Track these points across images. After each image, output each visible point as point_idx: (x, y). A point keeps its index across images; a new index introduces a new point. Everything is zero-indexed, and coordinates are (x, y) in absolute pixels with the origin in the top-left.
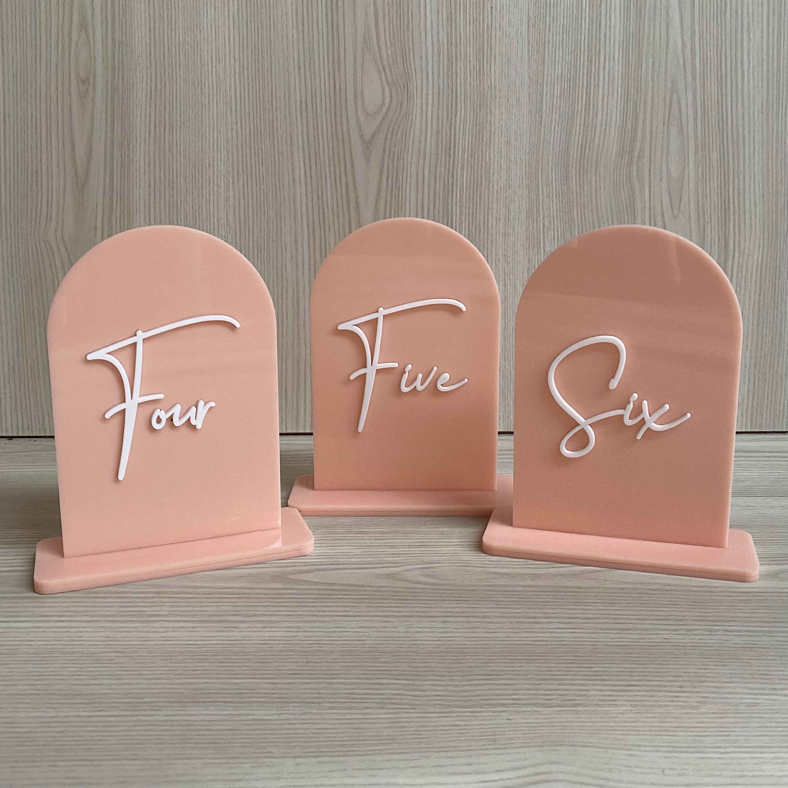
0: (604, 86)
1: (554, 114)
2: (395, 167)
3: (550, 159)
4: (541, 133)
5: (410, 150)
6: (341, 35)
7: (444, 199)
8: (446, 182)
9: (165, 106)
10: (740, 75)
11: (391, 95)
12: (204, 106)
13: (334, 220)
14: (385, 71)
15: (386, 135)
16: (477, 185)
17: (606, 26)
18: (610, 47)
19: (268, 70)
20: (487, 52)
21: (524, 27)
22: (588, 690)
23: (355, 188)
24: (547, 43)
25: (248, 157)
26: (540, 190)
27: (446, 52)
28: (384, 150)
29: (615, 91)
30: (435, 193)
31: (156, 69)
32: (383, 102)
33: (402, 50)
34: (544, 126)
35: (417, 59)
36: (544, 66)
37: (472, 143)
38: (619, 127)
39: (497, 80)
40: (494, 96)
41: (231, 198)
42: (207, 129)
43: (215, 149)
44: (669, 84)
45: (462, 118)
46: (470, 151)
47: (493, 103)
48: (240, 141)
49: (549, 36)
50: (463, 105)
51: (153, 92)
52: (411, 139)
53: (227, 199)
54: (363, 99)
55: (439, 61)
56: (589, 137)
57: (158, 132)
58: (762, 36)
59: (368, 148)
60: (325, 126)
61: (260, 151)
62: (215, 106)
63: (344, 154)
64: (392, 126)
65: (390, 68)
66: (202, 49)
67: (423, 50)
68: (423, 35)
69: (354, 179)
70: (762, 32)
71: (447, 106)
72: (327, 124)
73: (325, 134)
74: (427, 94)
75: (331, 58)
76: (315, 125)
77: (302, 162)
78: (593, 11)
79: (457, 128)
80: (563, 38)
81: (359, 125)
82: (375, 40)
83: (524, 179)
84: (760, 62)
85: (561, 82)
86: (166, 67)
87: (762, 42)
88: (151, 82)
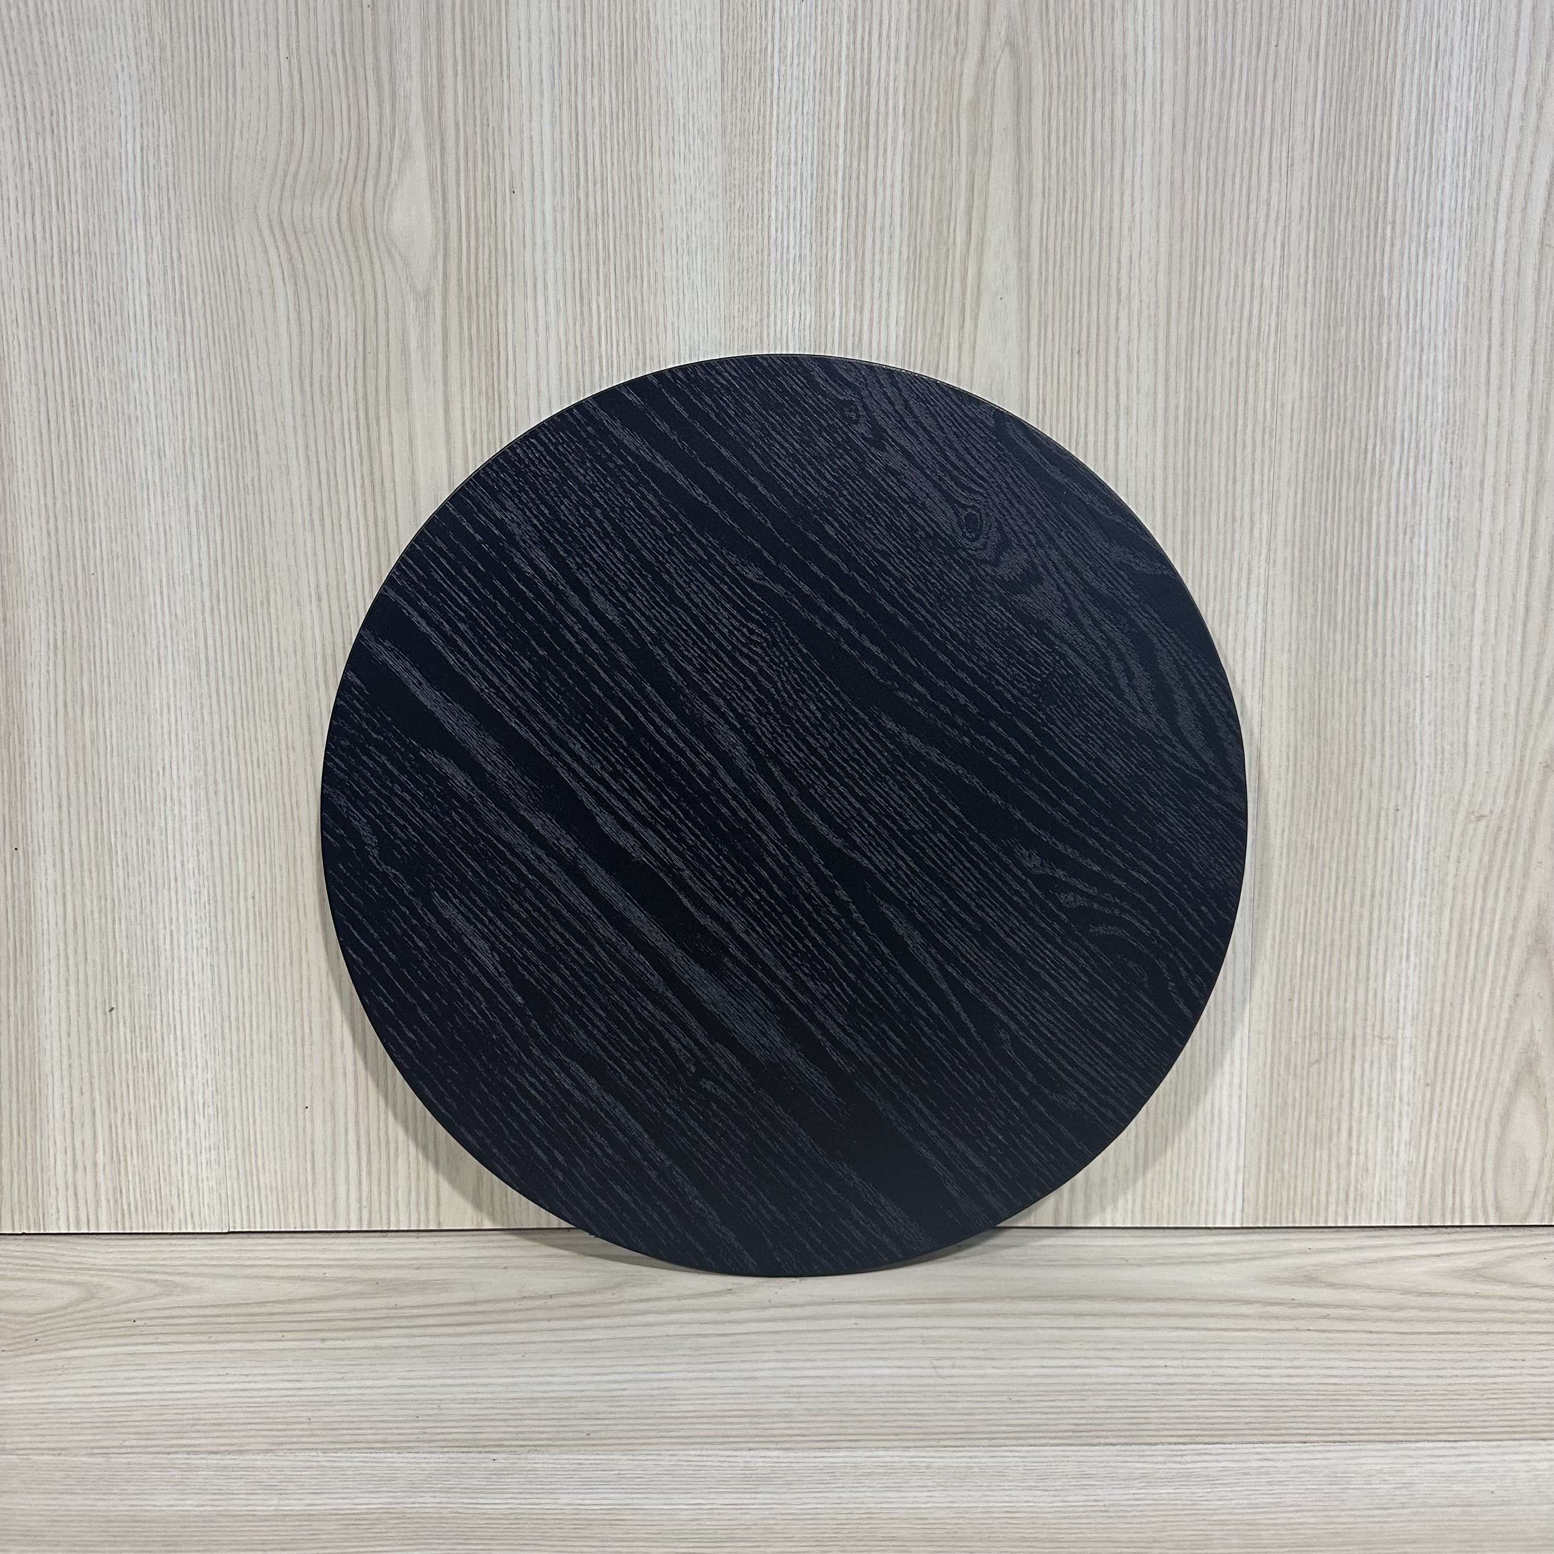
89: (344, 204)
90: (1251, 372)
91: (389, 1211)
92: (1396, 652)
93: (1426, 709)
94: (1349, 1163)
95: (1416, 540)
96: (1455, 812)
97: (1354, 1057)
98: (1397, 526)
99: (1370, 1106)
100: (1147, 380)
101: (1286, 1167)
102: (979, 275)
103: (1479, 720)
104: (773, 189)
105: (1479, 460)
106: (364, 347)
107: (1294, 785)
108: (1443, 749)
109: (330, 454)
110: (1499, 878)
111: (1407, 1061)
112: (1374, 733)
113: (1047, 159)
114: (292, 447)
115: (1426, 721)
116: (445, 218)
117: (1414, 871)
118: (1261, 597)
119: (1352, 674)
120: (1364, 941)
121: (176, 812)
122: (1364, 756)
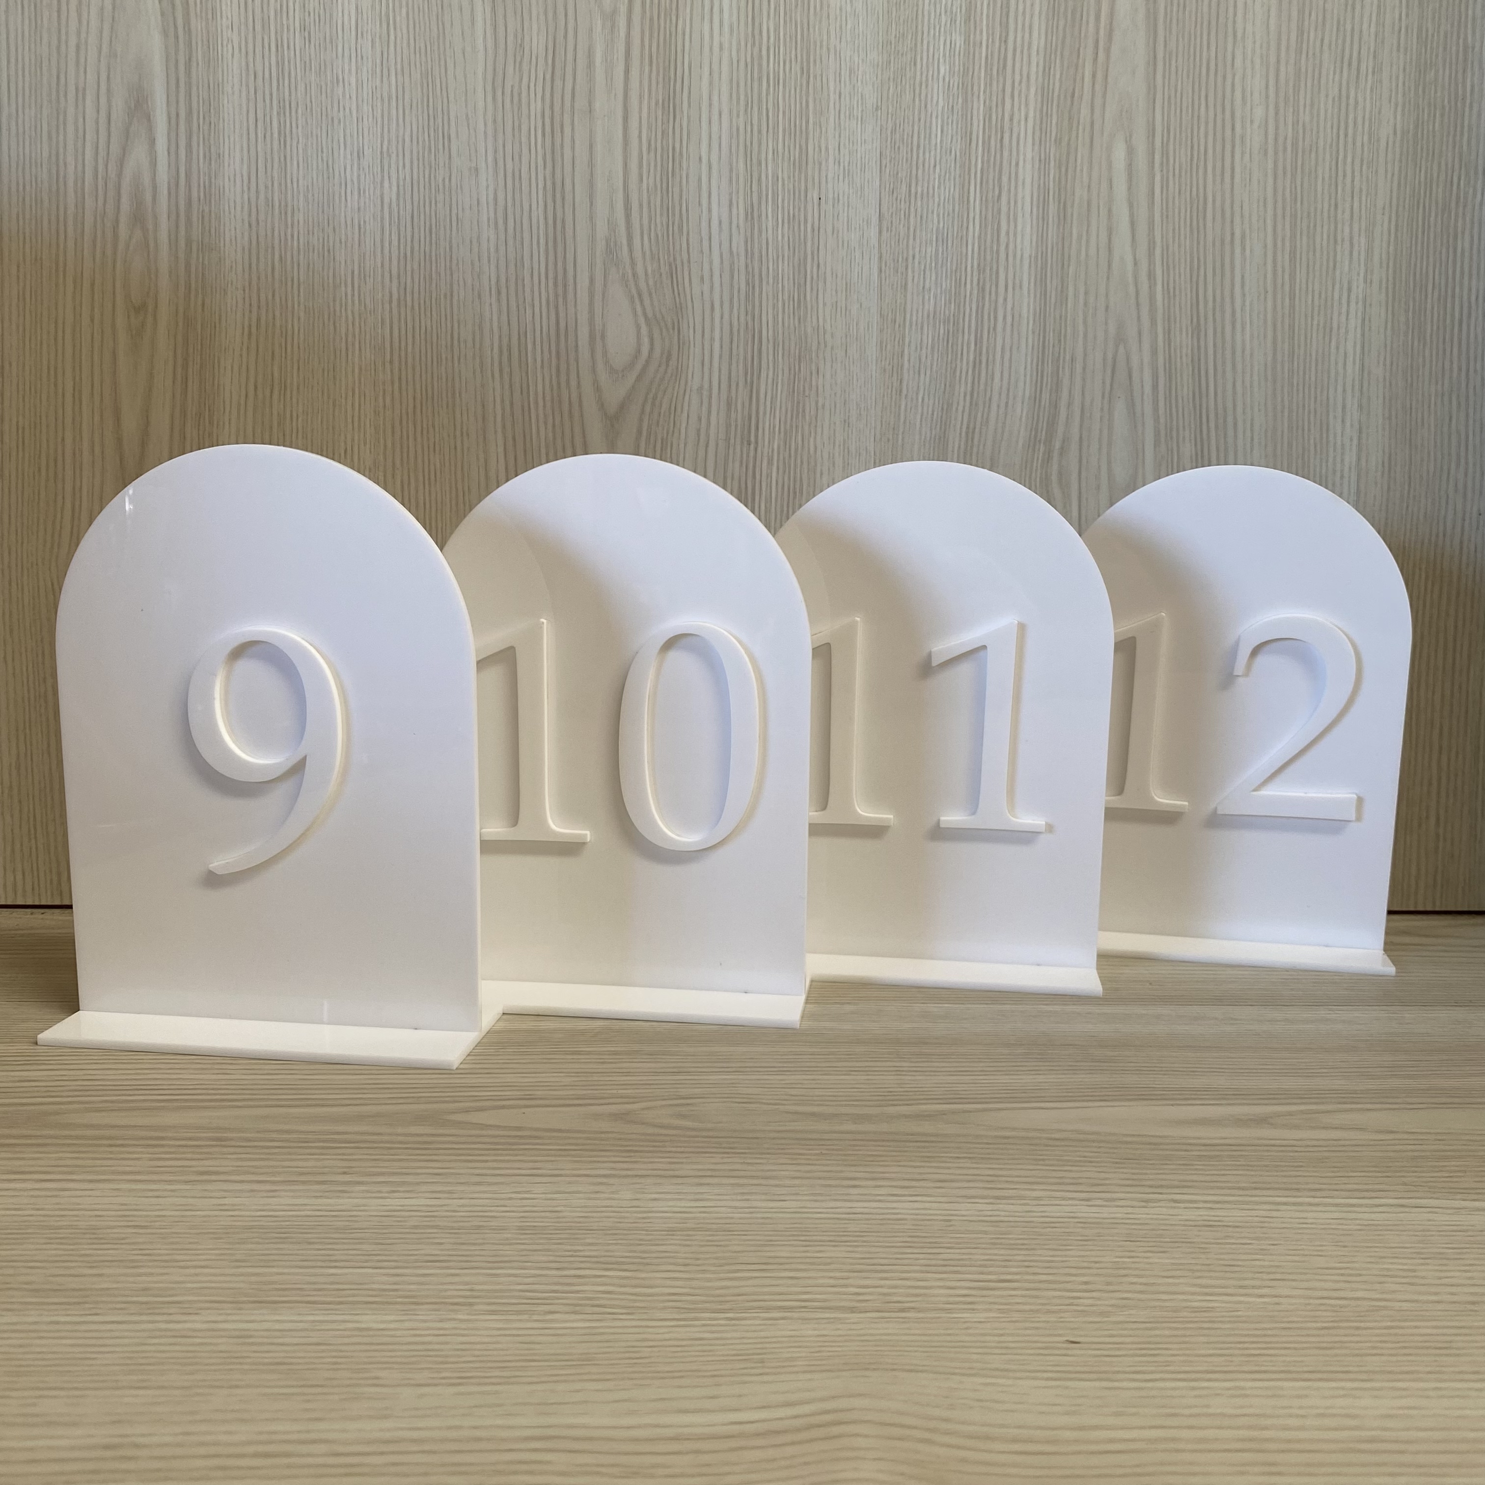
0: (1004, 330)
1: (922, 376)
4: (900, 407)
5: (683, 431)
6: (570, 241)
8: (743, 486)
9: (273, 353)
10: (1228, 318)
11: (651, 339)
12: (338, 353)
14: (641, 301)
15: (643, 406)
16: (795, 493)
17: (1008, 233)
18: (1014, 266)
19: (445, 295)
20: (812, 272)
21: (873, 232)
22: (931, 1288)
24: (910, 258)
25: (411, 436)
27: (743, 269)
28: (640, 432)
29: (1023, 341)
31: (259, 290)
32: (638, 351)
33: (670, 265)
34: (906, 396)
35: (695, 280)
36: (905, 296)
37: (786, 422)
38: (1029, 398)
39: (828, 318)
40: (822, 345)
42: (343, 391)
43: (356, 424)
44: (1112, 329)
45: (770, 381)
46: (782, 434)
47: (821, 356)
48: (397, 413)
49: (914, 248)
50: (771, 358)
51: (254, 329)
52: (685, 414)
54: (604, 346)
55: (732, 286)
56: (980, 415)
57: (260, 396)
58: (1265, 253)
59: (612, 426)
61: (431, 430)
62: (357, 352)
63: (572, 437)
64: (654, 391)
65: (650, 294)
66: (337, 258)
67: (706, 266)
68: (706, 243)
70: (1266, 246)
71: (745, 358)
72: (544, 385)
73: (541, 403)
74: (712, 339)
75: (551, 275)
76: (525, 386)
77: (501, 449)
78: (987, 208)
79: (762, 396)
80: (937, 250)
81: (598, 389)
82: (625, 247)
84: (1262, 297)
85: (935, 324)
86: (277, 285)
87: (1265, 264)
88: (250, 312)
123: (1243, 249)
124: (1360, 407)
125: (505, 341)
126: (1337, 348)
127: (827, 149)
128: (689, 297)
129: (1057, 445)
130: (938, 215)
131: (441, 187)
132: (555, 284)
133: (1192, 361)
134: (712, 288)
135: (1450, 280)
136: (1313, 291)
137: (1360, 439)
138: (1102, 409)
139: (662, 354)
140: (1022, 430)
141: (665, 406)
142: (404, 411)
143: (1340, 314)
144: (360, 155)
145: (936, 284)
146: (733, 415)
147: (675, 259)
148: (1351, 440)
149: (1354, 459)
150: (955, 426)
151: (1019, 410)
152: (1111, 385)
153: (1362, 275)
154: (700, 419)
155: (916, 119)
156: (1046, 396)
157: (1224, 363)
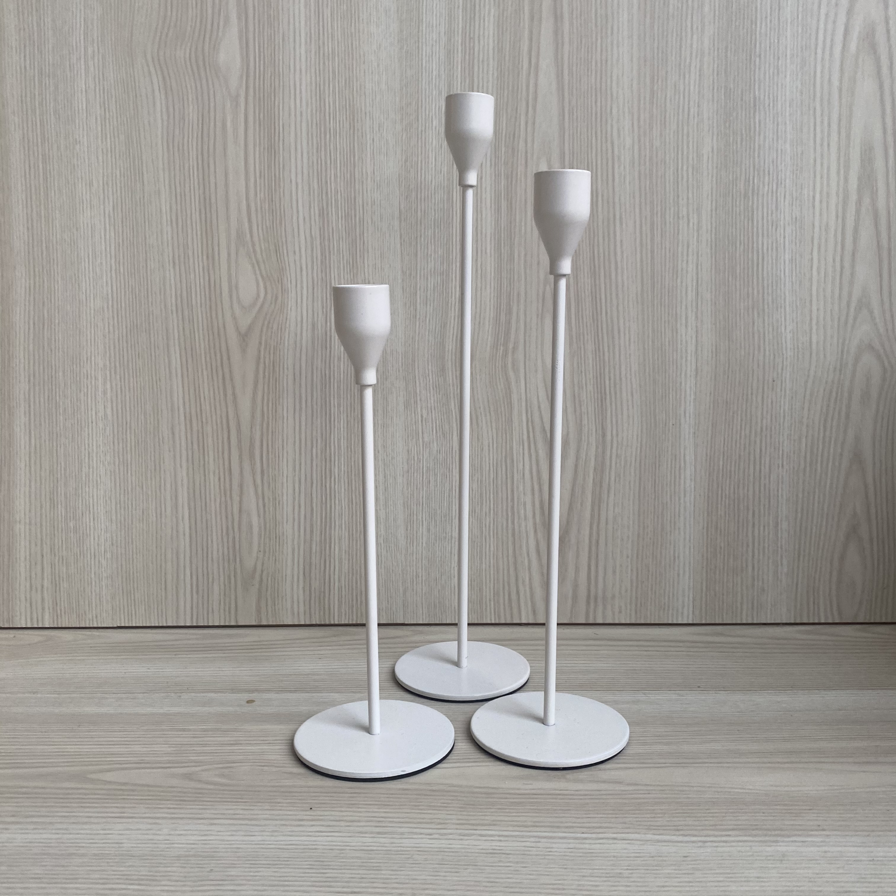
1: (428, 307)
2: (272, 360)
3: (426, 350)
4: (415, 326)
5: (286, 342)
7: (321, 390)
8: (323, 374)
9: (44, 301)
10: (613, 266)
11: (266, 288)
12: (81, 302)
13: (211, 411)
14: (259, 266)
15: (262, 328)
19: (143, 267)
20: (360, 246)
21: (396, 222)
23: (232, 380)
24: (419, 238)
25: (125, 350)
26: (417, 382)
27: (319, 247)
28: (260, 343)
30: (312, 385)
31: (34, 265)
32: (258, 296)
33: (275, 244)
35: (291, 254)
36: (417, 260)
38: (493, 318)
39: (371, 273)
41: (109, 391)
42: (85, 324)
43: (93, 343)
44: (542, 276)
48: (117, 336)
49: (421, 231)
51: (32, 289)
52: (287, 331)
53: (105, 392)
54: (237, 293)
55: (312, 255)
57: (37, 328)
59: (244, 340)
60: (200, 319)
61: (137, 345)
62: (92, 301)
63: (220, 346)
64: (267, 320)
65: (264, 262)
66: (79, 246)
67: (297, 244)
68: (296, 230)
69: (230, 371)
70: (635, 222)
72: (202, 318)
74: (302, 287)
76: (191, 318)
80: (434, 232)
81: (235, 318)
82: (248, 236)
83: (401, 371)
85: (435, 276)
86: (44, 262)
88: (30, 279)
89: (193, 50)
90: (685, 137)
91: (208, 614)
92: (770, 291)
93: (788, 324)
94: (753, 586)
95: (778, 230)
96: (806, 382)
97: (754, 524)
98: (768, 221)
99: (764, 552)
100: (628, 142)
101: (717, 588)
102: (536, 85)
103: (817, 330)
104: (424, 41)
105: (811, 184)
106: (202, 127)
107: (716, 367)
108: (798, 346)
109: (182, 184)
110: (832, 420)
111: (785, 525)
112: (759, 337)
113: (571, 24)
114: (162, 180)
115: (788, 331)
116: (247, 57)
117: (784, 417)
118: (695, 261)
119: (746, 303)
120: (758, 457)
121: (93, 383)
122: (754, 350)
123: (621, 224)
124: (697, 317)
125: (179, 293)
126: (682, 282)
127: (367, 173)
128: (287, 263)
129: (511, 346)
130: (435, 210)
131: (138, 203)
132: (208, 257)
133: (592, 293)
134: (301, 256)
135: (750, 239)
136: (665, 248)
137: (697, 337)
138: (537, 324)
139: (272, 297)
140: (490, 337)
141: (275, 327)
142: (121, 335)
143: (683, 261)
144: (91, 184)
145: (435, 252)
146: (316, 333)
147: (278, 241)
148: (691, 337)
149: (694, 350)
150: (449, 336)
151: (487, 326)
152: (542, 310)
153: (695, 238)
154: (296, 335)
155: (420, 153)
156: (503, 318)
157: (611, 294)
